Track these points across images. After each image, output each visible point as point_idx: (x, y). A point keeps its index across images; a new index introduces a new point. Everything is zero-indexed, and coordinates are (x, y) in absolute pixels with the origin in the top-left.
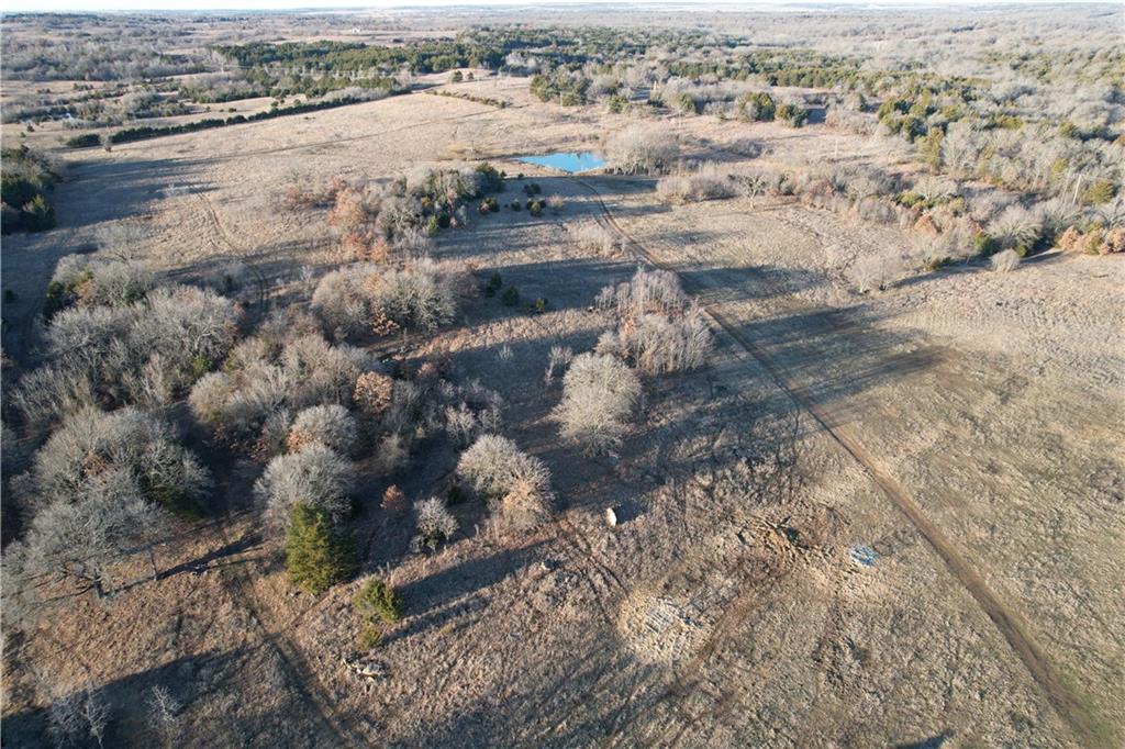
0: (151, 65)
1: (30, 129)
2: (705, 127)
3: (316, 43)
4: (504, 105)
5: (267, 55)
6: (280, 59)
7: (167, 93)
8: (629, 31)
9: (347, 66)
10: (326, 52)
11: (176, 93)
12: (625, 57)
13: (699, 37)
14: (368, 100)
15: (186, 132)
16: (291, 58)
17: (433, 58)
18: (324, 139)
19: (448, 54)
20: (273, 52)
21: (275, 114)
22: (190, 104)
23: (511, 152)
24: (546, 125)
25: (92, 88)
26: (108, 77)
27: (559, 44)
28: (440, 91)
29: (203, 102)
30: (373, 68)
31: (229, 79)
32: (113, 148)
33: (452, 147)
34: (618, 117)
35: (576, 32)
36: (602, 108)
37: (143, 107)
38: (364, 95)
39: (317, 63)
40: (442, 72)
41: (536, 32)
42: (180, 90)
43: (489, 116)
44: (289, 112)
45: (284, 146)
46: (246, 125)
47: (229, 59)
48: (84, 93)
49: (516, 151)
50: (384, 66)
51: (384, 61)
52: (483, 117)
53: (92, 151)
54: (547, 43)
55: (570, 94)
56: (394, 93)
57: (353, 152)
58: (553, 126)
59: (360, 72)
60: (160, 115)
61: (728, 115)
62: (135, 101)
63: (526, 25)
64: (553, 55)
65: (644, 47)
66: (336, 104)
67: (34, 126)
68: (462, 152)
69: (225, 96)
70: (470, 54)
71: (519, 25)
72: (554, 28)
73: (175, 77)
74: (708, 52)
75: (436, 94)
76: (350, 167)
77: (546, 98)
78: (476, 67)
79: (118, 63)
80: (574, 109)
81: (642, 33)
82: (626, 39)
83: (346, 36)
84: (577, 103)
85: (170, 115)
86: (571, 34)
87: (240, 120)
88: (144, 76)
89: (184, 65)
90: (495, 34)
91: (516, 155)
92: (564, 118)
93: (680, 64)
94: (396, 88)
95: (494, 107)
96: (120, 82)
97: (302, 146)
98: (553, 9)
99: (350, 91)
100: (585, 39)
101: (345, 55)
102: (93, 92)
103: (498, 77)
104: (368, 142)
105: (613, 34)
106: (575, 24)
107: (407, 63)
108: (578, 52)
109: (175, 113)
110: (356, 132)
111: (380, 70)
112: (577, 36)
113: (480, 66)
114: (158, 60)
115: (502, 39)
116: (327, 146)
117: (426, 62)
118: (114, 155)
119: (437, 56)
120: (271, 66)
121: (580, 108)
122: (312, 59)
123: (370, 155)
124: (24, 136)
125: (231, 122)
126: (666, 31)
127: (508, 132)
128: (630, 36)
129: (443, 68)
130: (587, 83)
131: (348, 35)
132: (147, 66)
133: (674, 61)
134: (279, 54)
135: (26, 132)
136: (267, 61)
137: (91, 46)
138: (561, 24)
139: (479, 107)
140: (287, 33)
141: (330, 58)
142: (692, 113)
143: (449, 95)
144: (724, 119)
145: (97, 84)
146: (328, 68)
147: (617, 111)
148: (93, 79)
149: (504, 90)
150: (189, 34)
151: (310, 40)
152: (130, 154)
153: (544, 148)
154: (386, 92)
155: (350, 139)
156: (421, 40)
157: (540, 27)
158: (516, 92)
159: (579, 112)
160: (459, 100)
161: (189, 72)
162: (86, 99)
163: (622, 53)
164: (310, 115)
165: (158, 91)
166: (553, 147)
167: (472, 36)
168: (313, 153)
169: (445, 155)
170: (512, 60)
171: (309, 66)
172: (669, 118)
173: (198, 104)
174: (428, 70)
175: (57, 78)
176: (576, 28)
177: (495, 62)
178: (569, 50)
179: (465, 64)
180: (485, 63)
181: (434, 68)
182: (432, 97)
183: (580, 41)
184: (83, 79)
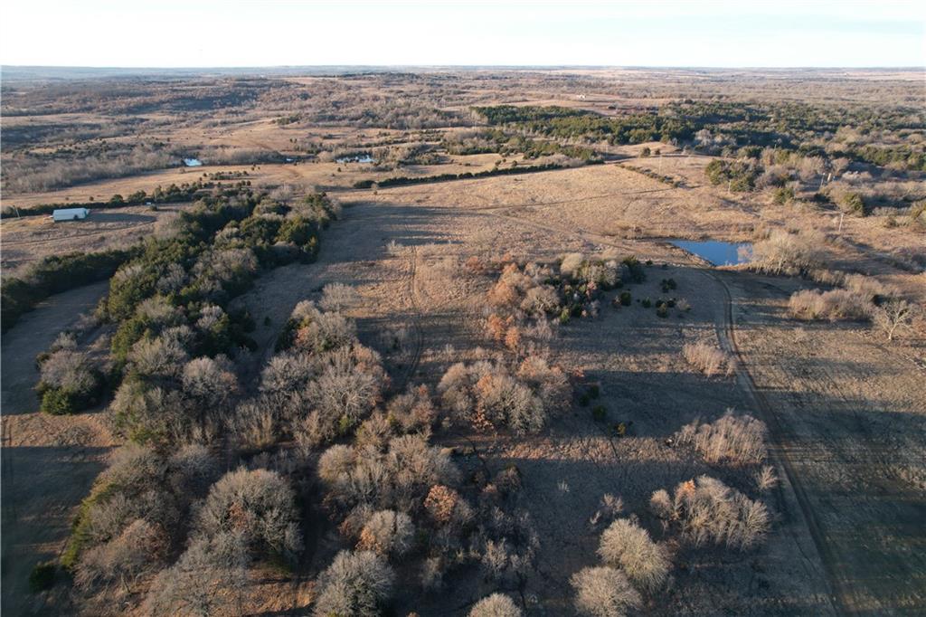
0: (430, 120)
1: (339, 170)
2: (872, 229)
3: (547, 108)
4: (677, 185)
5: (509, 116)
6: (517, 120)
7: (433, 143)
8: (826, 108)
9: (563, 131)
10: (551, 117)
11: (438, 143)
12: (813, 137)
13: (902, 116)
14: (568, 167)
15: (429, 182)
16: (525, 119)
17: (633, 131)
18: (521, 202)
19: (645, 128)
20: (514, 113)
21: (496, 173)
22: (443, 154)
23: (670, 233)
24: (709, 209)
25: (389, 134)
26: (402, 127)
27: (752, 119)
28: (627, 164)
29: (452, 154)
30: (581, 137)
31: (476, 134)
32: (379, 192)
33: (618, 223)
34: (780, 208)
35: (772, 107)
36: (768, 196)
37: (413, 155)
38: (566, 163)
39: (542, 126)
40: (636, 143)
41: (733, 105)
42: (442, 141)
43: (661, 194)
44: (506, 172)
45: (490, 204)
46: (471, 181)
47: (482, 117)
48: (383, 139)
49: (672, 233)
50: (590, 135)
51: (592, 130)
52: (655, 195)
53: (365, 193)
54: (741, 118)
55: (740, 181)
56: (590, 163)
57: (539, 216)
58: (715, 211)
59: (572, 138)
60: (420, 164)
61: (899, 220)
62: (409, 149)
63: (727, 97)
64: (739, 133)
65: (837, 125)
66: (542, 168)
67: (343, 168)
68: (626, 229)
69: (468, 150)
70: (665, 128)
71: (721, 97)
72: (753, 102)
73: (442, 129)
74: (906, 135)
75: (623, 167)
76: (530, 233)
77: (717, 182)
78: (665, 142)
79: (409, 117)
80: (740, 196)
81: (839, 110)
82: (821, 116)
83: (574, 100)
84: (744, 191)
85: (426, 164)
86: (767, 108)
87: (469, 176)
88: (423, 127)
89: (452, 120)
90: (695, 107)
91: (672, 237)
92: (727, 204)
93: (869, 149)
94: (593, 158)
95: (668, 186)
96: (407, 131)
97: (503, 206)
98: (763, 75)
99: (557, 157)
100: (779, 114)
101: (565, 121)
102: (388, 138)
103: (683, 154)
104: (554, 210)
105: (809, 110)
106: (774, 98)
107: (609, 135)
108: (767, 130)
109: (430, 163)
110: (548, 197)
111: (587, 138)
112: (771, 111)
113: (669, 142)
114: (435, 115)
115: (700, 113)
116: (522, 209)
117: (626, 134)
118: (377, 198)
119: (636, 128)
120: (509, 126)
121: (746, 194)
122: (539, 123)
123: (550, 223)
124: (333, 175)
125: (462, 177)
126: (866, 109)
127: (673, 213)
128: (826, 113)
129: (638, 141)
130: (759, 171)
131: (575, 100)
132: (427, 119)
133: (863, 144)
134: (518, 115)
135: (336, 172)
136: (508, 121)
137: (401, 101)
138: (760, 97)
139: (654, 183)
140: (531, 95)
141: (553, 122)
142: (859, 213)
143: (634, 169)
144: (892, 225)
145: (393, 132)
146: (549, 132)
147: (781, 203)
148: (392, 128)
149: (682, 169)
150: (464, 93)
151: (545, 103)
152: (388, 198)
153: (701, 234)
154: (584, 161)
155: (542, 204)
156: (631, 107)
157: (739, 100)
158: (692, 172)
159: (744, 199)
160: (641, 175)
161: (454, 125)
162: (382, 144)
163: (811, 133)
164: (519, 176)
165: (427, 141)
166: (709, 233)
167: (676, 107)
168: (508, 215)
169: (611, 231)
170: (702, 136)
171: (536, 128)
172: (832, 216)
173: (449, 154)
174: (625, 141)
175: (372, 126)
176: (773, 102)
177: (684, 138)
178: (759, 126)
179: (657, 138)
180: (675, 139)
181: (631, 140)
182: (619, 170)
183: (772, 116)
184: (386, 127)
